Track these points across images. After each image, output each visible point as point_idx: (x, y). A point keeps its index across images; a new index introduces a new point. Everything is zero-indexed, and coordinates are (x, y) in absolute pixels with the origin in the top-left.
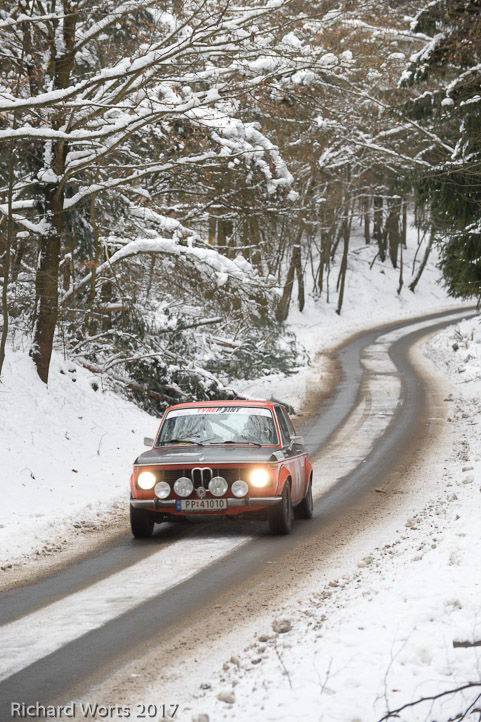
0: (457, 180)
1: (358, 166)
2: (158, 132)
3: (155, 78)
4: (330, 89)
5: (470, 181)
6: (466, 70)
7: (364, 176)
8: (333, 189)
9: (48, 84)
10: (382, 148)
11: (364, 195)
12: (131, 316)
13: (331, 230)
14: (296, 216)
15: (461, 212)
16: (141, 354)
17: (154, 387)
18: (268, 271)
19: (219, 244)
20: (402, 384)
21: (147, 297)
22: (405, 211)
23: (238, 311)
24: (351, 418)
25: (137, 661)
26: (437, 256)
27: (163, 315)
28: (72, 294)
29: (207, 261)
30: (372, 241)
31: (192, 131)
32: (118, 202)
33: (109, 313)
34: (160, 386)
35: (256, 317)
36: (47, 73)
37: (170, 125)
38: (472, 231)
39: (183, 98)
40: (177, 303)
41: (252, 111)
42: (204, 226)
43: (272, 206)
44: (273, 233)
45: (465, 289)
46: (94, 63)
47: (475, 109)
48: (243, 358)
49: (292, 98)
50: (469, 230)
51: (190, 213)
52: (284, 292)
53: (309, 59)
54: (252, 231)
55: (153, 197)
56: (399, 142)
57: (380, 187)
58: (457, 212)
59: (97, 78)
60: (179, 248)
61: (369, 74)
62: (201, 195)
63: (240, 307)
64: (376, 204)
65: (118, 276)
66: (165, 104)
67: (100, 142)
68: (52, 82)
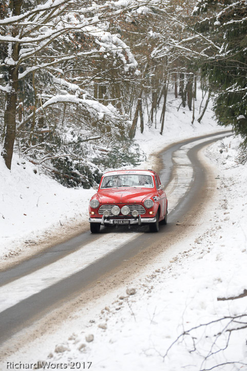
0: (222, 65)
1: (171, 57)
2: (67, 38)
3: (65, 10)
4: (157, 16)
5: (228, 65)
6: (227, 6)
7: (174, 62)
8: (158, 69)
9: (10, 13)
10: (184, 48)
11: (175, 72)
12: (53, 135)
13: (157, 91)
14: (139, 83)
15: (224, 81)
16: (59, 154)
17: (66, 172)
18: (125, 112)
19: (99, 98)
20: (194, 170)
21: (62, 125)
22: (195, 81)
23: (109, 133)
25: (58, 309)
26: (212, 104)
27: (70, 135)
28: (23, 123)
29: (93, 106)
30: (178, 96)
31: (85, 38)
32: (47, 75)
33: (42, 133)
34: (69, 171)
35: (119, 136)
36: (9, 7)
37: (73, 35)
39: (80, 21)
40: (78, 129)
41: (116, 28)
42: (92, 88)
43: (127, 78)
44: (127, 92)
45: (226, 121)
46: (34, 2)
47: (231, 27)
48: (112, 157)
49: (137, 21)
50: (228, 90)
51: (84, 81)
52: (133, 123)
53: (145, 1)
54: (116, 91)
55: (65, 73)
56: (192, 45)
57: (183, 68)
58: (222, 81)
59: (35, 10)
60: (79, 100)
61: (177, 9)
62: (90, 72)
63: (110, 131)
64: (181, 77)
65: (47, 114)
66: (71, 24)
67: (37, 44)
68: (12, 12)
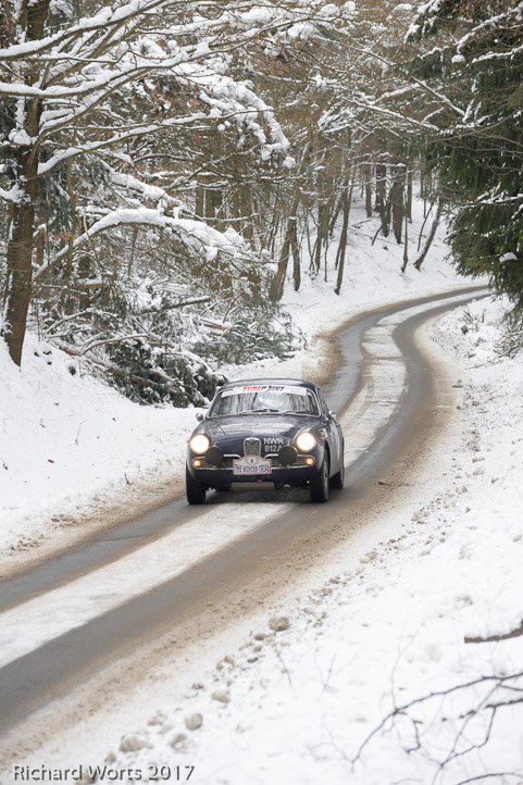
0: (469, 144)
1: (359, 131)
2: (140, 90)
3: (138, 30)
4: (330, 44)
5: (483, 145)
6: (479, 23)
7: (366, 141)
8: (331, 156)
9: (20, 35)
10: (386, 111)
11: (366, 163)
12: (111, 294)
13: (329, 202)
14: (292, 185)
15: (473, 181)
16: (123, 335)
17: (136, 371)
18: (261, 245)
19: (207, 216)
20: (407, 369)
21: (129, 273)
22: (410, 181)
23: (229, 289)
24: (352, 405)
25: (124, 660)
26: (446, 230)
27: (146, 294)
28: (47, 269)
29: (196, 233)
30: (374, 214)
31: (179, 88)
32: (98, 167)
33: (87, 290)
34: (144, 370)
35: (248, 295)
36: (19, 23)
37: (154, 83)
38: (484, 201)
39: (169, 53)
40: (161, 281)
41: (245, 67)
42: (191, 195)
43: (266, 174)
44: (266, 204)
45: (476, 266)
46: (70, 12)
47: (488, 66)
48: (234, 341)
49: (288, 54)
50: (482, 200)
51: (176, 181)
52: (279, 269)
53: (308, 11)
54: (244, 202)
55: (135, 163)
56: (405, 104)
57: (383, 154)
58: (468, 181)
59: (75, 28)
60: (165, 219)
61: (373, 28)
62: (188, 160)
63: (230, 285)
64: (379, 174)
65: (98, 249)
66: (150, 59)
67: (78, 101)
68: (24, 33)
